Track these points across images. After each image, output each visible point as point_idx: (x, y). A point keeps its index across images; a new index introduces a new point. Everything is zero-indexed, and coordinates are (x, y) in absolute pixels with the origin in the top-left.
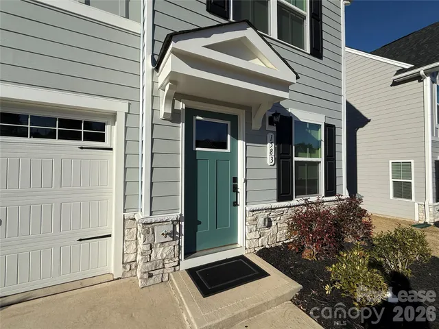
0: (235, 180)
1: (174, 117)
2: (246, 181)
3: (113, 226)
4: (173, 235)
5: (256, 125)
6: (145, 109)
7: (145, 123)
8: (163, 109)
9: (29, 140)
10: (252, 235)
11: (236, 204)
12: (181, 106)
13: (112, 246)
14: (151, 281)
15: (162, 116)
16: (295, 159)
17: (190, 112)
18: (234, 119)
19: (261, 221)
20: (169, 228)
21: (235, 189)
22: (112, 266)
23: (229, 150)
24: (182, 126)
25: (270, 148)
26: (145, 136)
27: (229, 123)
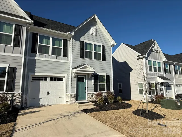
0: (86, 87)
1: (75, 77)
2: (88, 88)
3: (64, 96)
4: (74, 96)
5: (90, 77)
6: (70, 75)
7: (70, 78)
8: (73, 76)
9: (53, 81)
10: (89, 98)
11: (86, 92)
12: (76, 75)
13: (64, 99)
14: (71, 104)
15: (73, 77)
16: (98, 83)
17: (77, 76)
18: (85, 76)
19: (91, 95)
20: (74, 95)
21: (86, 89)
22: (64, 102)
23: (84, 82)
24: (76, 78)
25: (93, 81)
26: (70, 80)
27: (84, 77)
